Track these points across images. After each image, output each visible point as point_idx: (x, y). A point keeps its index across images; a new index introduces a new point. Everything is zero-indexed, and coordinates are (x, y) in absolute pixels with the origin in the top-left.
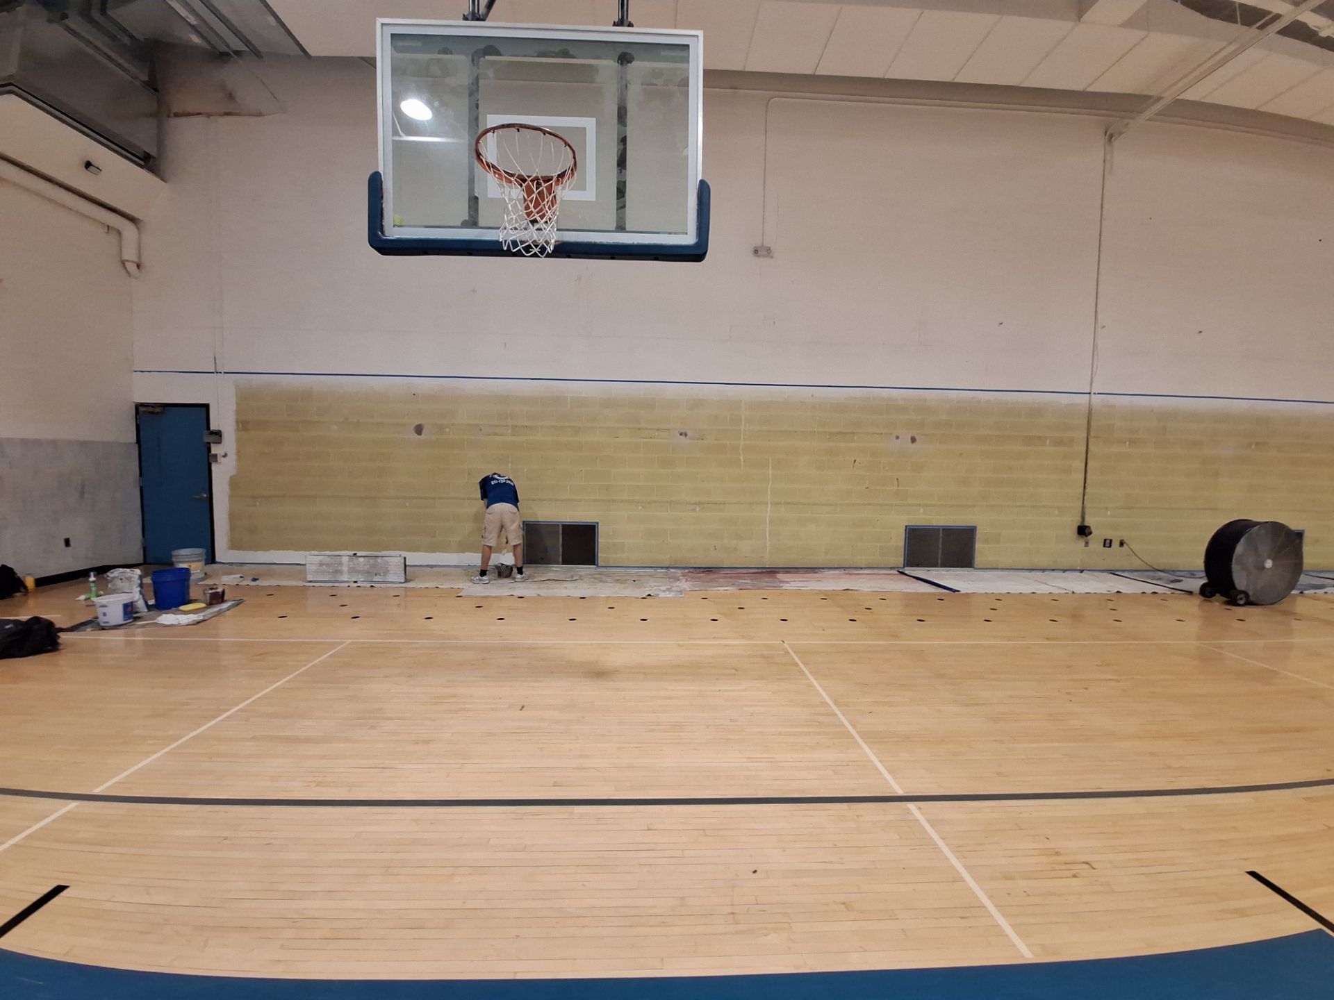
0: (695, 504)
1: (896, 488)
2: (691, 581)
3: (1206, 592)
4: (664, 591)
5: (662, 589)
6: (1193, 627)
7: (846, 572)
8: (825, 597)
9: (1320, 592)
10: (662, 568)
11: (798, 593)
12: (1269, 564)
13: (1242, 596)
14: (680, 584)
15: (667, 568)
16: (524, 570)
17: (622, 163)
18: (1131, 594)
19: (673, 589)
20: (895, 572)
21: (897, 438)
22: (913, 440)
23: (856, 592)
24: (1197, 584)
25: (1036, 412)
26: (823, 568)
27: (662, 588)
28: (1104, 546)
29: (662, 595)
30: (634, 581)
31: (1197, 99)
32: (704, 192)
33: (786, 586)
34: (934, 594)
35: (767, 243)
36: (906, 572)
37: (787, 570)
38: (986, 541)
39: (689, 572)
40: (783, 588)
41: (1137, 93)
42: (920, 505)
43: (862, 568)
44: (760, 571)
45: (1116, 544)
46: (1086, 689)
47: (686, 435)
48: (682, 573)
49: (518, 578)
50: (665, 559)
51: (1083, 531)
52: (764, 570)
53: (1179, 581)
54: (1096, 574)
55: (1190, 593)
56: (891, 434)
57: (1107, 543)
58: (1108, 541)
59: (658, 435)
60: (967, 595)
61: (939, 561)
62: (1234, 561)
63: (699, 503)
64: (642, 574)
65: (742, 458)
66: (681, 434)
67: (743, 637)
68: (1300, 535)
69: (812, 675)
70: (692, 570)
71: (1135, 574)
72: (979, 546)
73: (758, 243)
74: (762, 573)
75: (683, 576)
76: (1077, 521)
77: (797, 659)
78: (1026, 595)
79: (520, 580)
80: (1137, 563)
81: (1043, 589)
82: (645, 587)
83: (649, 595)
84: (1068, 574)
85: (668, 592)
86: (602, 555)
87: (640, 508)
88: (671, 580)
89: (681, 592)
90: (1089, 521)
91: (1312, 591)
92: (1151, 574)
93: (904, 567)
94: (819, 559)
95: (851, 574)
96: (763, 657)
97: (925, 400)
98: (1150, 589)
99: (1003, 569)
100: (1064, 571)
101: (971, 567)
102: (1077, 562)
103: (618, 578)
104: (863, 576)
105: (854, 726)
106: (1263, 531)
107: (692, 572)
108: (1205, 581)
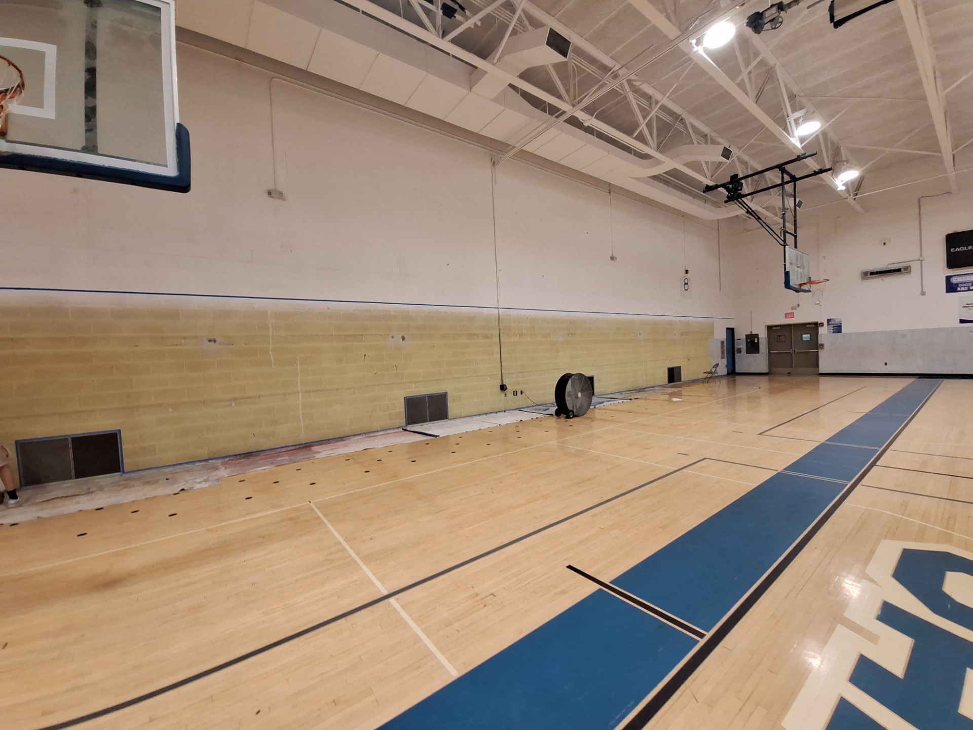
0: (230, 400)
1: (395, 372)
2: (229, 468)
3: (558, 413)
4: (200, 483)
5: (198, 482)
6: (553, 433)
7: (367, 436)
8: (348, 458)
9: (602, 405)
10: (200, 461)
11: (329, 459)
12: (580, 395)
13: (571, 413)
14: (218, 473)
15: (206, 460)
16: (18, 494)
17: (90, 89)
18: (527, 420)
19: (210, 479)
20: (401, 430)
21: (393, 337)
22: (403, 338)
23: (371, 450)
24: (553, 409)
25: (472, 319)
26: (349, 436)
27: (198, 480)
28: (514, 395)
29: (197, 486)
30: (167, 479)
31: (530, 151)
32: (182, 136)
33: (318, 456)
34: (424, 441)
35: (280, 189)
36: (408, 429)
37: (321, 442)
38: (454, 401)
39: (230, 460)
40: (316, 457)
41: (504, 141)
42: (411, 382)
43: (378, 431)
44: (297, 447)
45: (519, 393)
46: (501, 483)
47: (215, 341)
48: (222, 462)
49: (12, 504)
50: (203, 452)
51: (503, 388)
52: (301, 446)
53: (548, 409)
54: (511, 411)
55: (552, 415)
56: (389, 335)
57: (515, 393)
58: (515, 392)
59: (184, 343)
60: (444, 437)
61: (428, 419)
62: (566, 396)
63: (235, 399)
64: (178, 471)
65: (272, 358)
66: (210, 341)
67: (275, 507)
68: (591, 379)
69: (330, 523)
70: (231, 458)
71: (529, 408)
72: (450, 404)
73: (271, 186)
74: (300, 448)
75: (222, 465)
76: (500, 384)
77: (320, 514)
78: (476, 431)
79: (14, 506)
80: (530, 403)
81: (485, 426)
82: (179, 483)
83: (183, 490)
84: (498, 414)
85: (203, 483)
86: (127, 462)
87: (170, 410)
88: (209, 471)
89: (218, 480)
90: (506, 382)
91: (599, 406)
92: (536, 407)
93: (406, 425)
94: (346, 430)
95: (369, 437)
96: (290, 519)
97: (408, 312)
98: (534, 416)
99: (464, 417)
100: (496, 413)
101: (447, 418)
102: (502, 406)
103: (148, 480)
104: (379, 437)
105: (357, 554)
106: (576, 378)
107: (232, 460)
108: (557, 408)
